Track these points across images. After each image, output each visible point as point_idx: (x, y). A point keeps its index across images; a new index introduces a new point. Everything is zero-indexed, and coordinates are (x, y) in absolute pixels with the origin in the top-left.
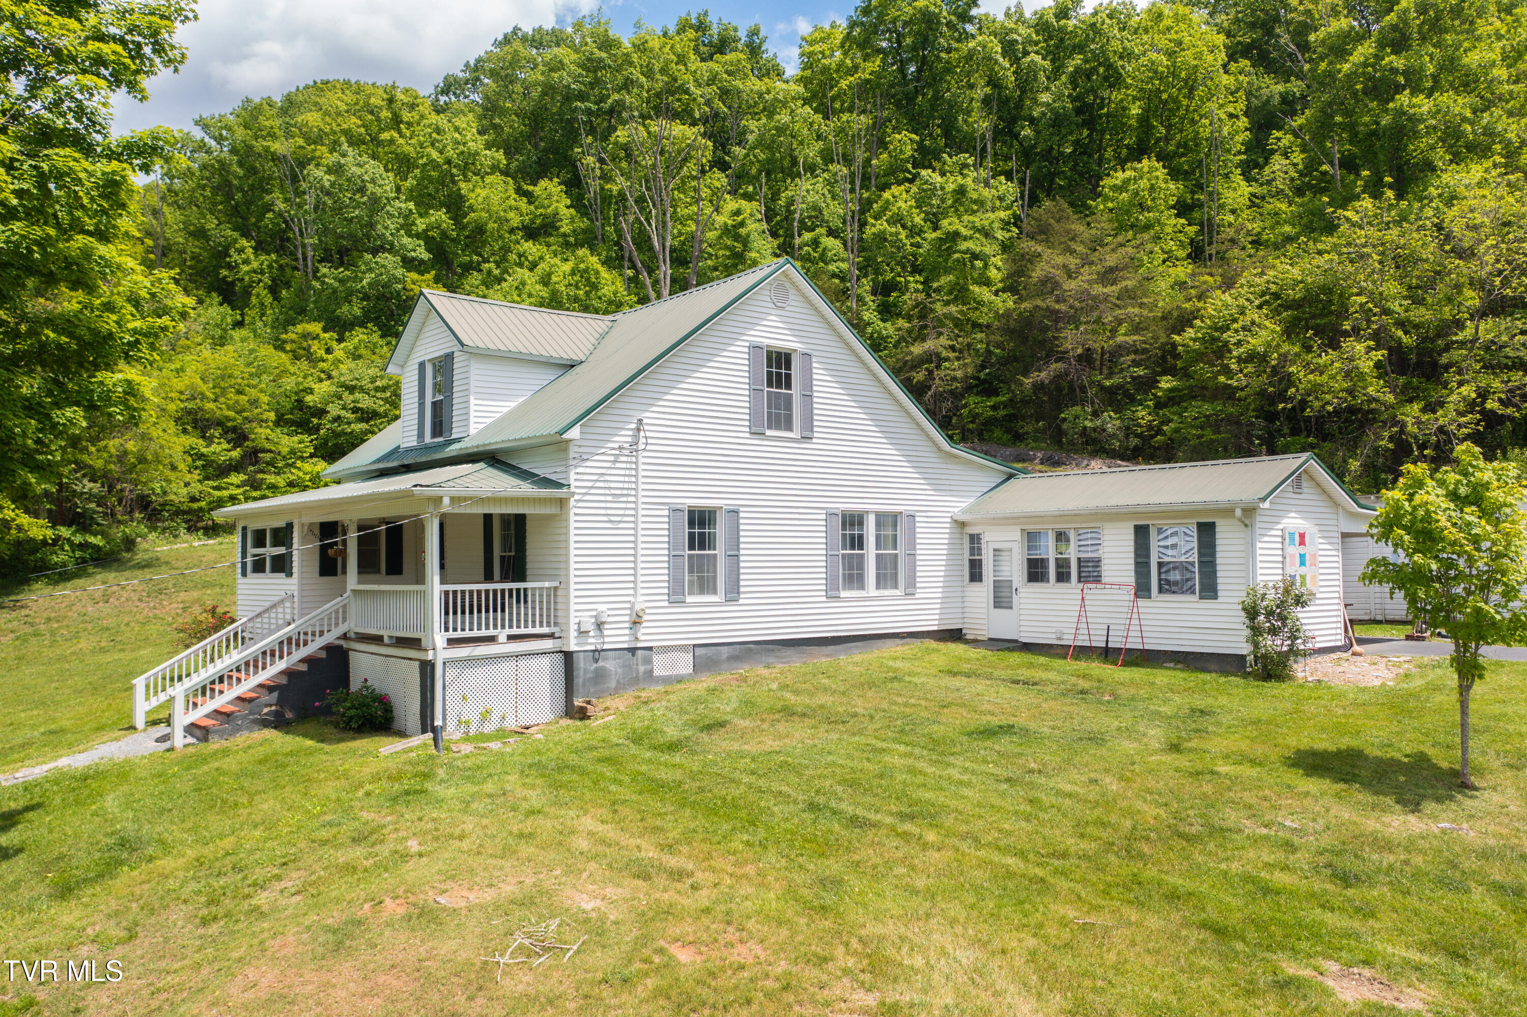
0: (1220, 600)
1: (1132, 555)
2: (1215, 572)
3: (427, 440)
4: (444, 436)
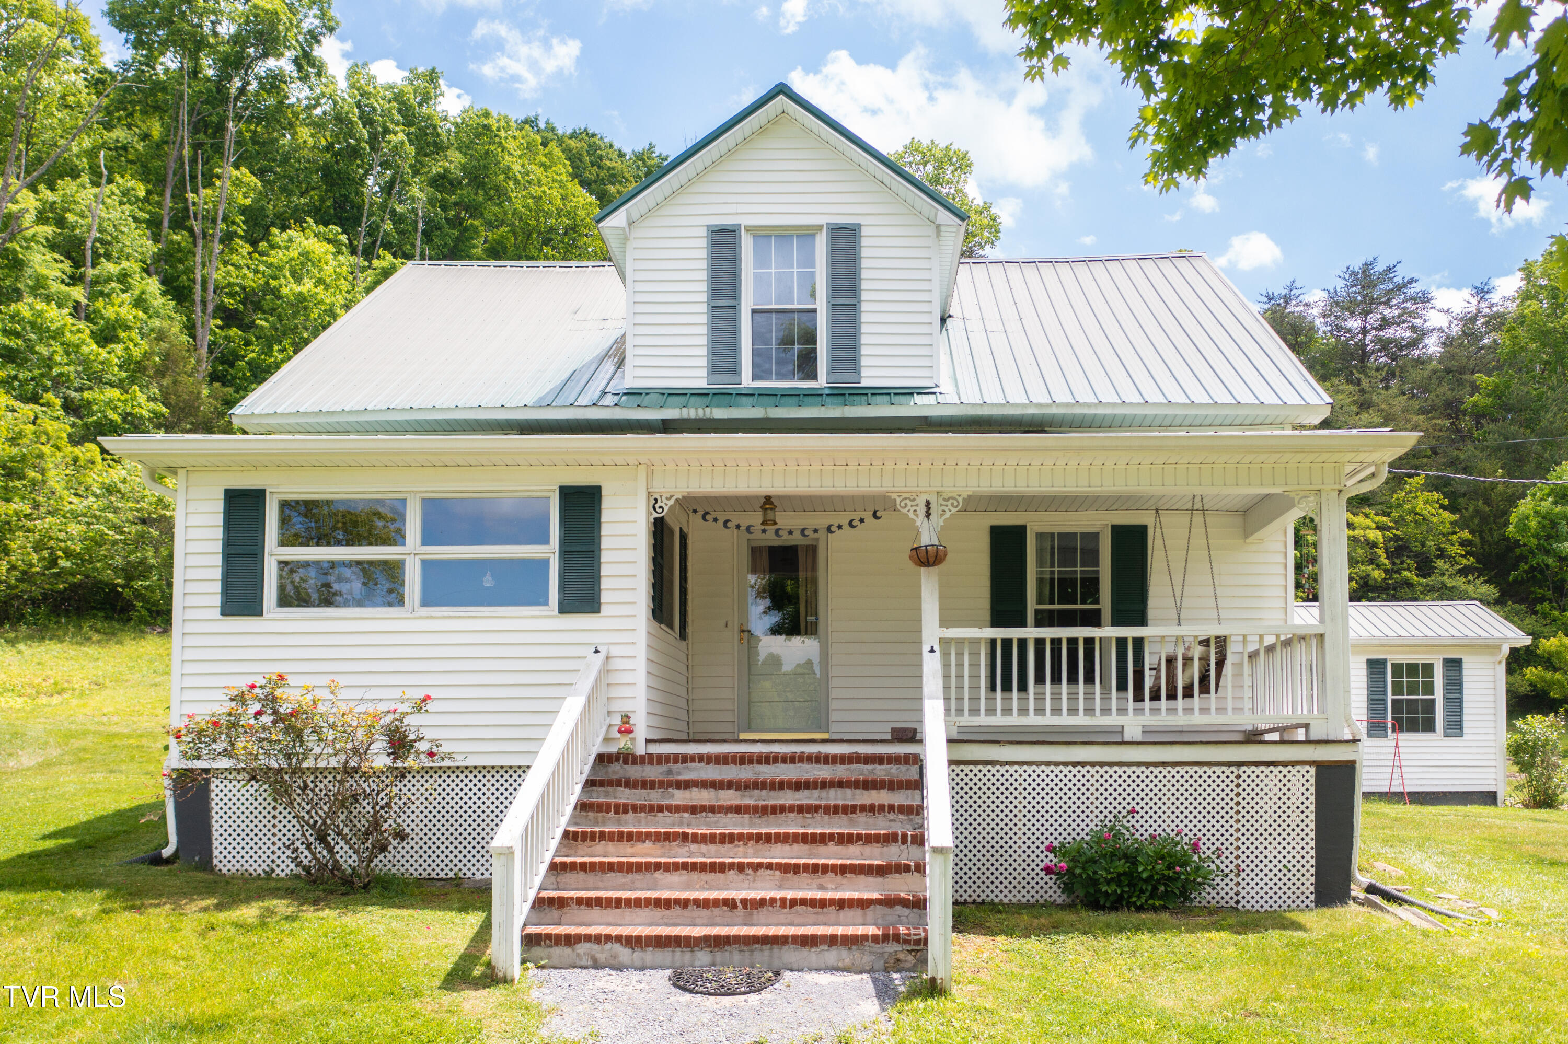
0: (1465, 737)
1: (1365, 692)
2: (1461, 709)
3: (747, 381)
4: (822, 381)
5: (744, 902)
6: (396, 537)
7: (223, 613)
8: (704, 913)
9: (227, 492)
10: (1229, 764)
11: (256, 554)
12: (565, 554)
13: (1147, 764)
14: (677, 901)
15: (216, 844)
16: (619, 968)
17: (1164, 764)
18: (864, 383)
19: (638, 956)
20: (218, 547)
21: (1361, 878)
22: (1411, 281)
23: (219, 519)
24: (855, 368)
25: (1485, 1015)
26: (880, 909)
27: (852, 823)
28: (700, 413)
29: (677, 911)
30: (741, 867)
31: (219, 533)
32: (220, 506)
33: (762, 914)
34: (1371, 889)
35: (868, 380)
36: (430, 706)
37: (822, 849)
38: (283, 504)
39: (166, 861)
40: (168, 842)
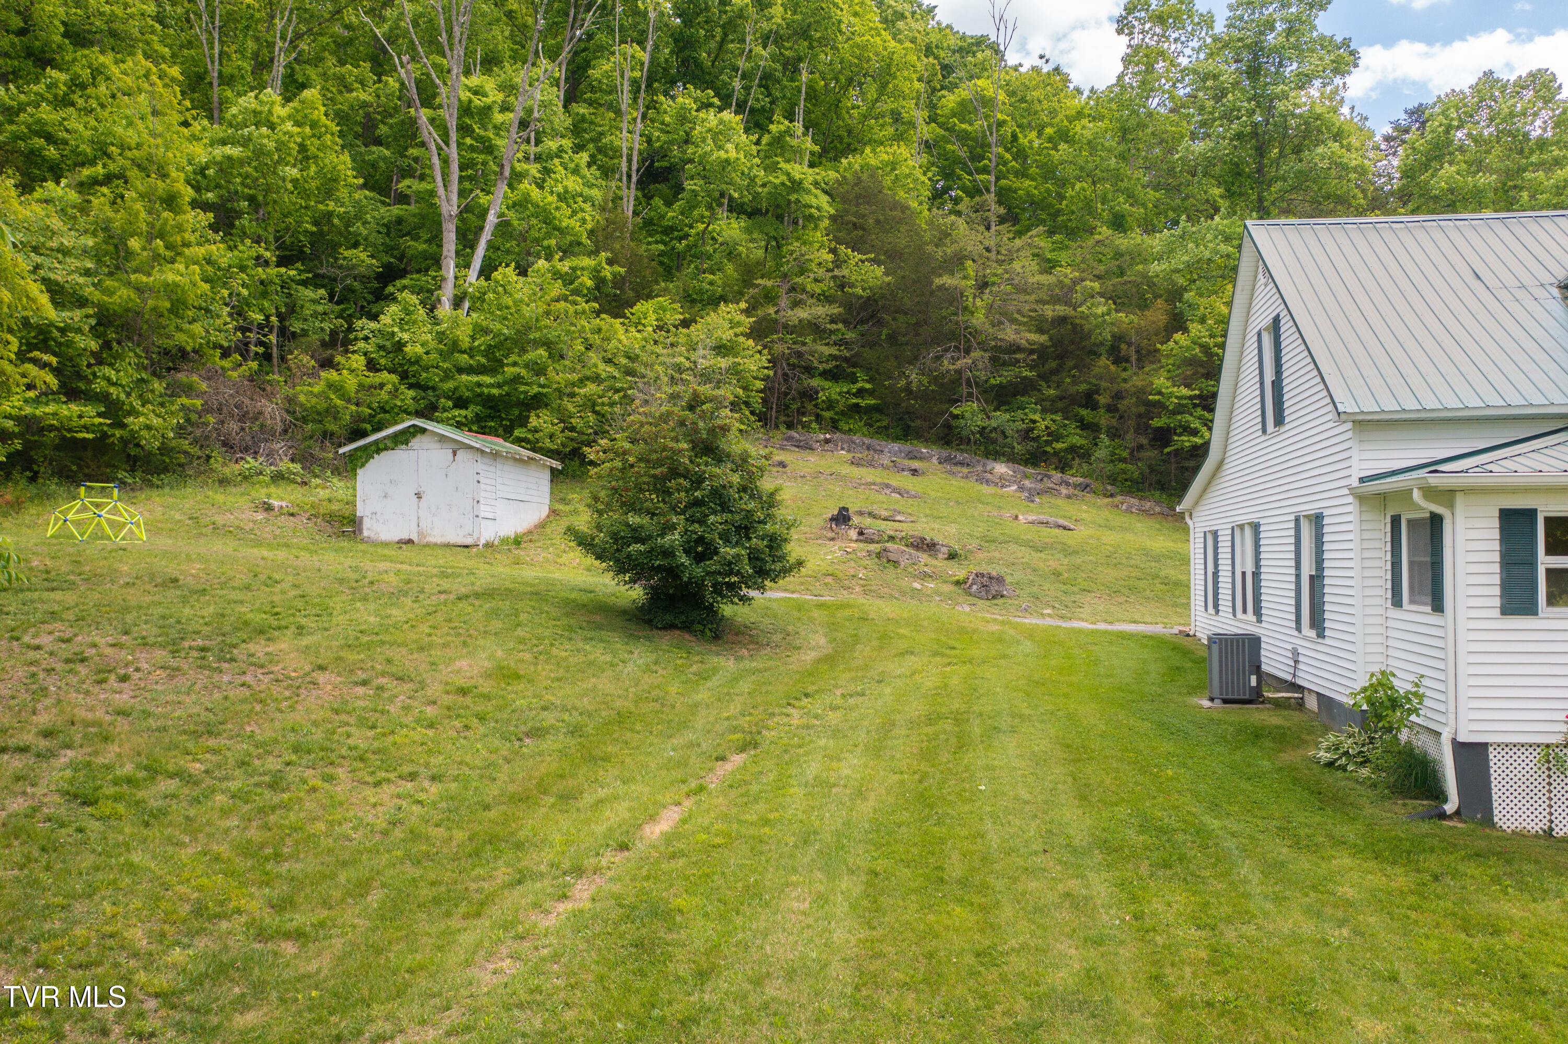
7: (1503, 613)
9: (1502, 511)
11: (1531, 564)
15: (1495, 804)
20: (1496, 557)
23: (1496, 534)
31: (1496, 546)
32: (1496, 523)
38: (1548, 520)
39: (1450, 817)
40: (1446, 800)
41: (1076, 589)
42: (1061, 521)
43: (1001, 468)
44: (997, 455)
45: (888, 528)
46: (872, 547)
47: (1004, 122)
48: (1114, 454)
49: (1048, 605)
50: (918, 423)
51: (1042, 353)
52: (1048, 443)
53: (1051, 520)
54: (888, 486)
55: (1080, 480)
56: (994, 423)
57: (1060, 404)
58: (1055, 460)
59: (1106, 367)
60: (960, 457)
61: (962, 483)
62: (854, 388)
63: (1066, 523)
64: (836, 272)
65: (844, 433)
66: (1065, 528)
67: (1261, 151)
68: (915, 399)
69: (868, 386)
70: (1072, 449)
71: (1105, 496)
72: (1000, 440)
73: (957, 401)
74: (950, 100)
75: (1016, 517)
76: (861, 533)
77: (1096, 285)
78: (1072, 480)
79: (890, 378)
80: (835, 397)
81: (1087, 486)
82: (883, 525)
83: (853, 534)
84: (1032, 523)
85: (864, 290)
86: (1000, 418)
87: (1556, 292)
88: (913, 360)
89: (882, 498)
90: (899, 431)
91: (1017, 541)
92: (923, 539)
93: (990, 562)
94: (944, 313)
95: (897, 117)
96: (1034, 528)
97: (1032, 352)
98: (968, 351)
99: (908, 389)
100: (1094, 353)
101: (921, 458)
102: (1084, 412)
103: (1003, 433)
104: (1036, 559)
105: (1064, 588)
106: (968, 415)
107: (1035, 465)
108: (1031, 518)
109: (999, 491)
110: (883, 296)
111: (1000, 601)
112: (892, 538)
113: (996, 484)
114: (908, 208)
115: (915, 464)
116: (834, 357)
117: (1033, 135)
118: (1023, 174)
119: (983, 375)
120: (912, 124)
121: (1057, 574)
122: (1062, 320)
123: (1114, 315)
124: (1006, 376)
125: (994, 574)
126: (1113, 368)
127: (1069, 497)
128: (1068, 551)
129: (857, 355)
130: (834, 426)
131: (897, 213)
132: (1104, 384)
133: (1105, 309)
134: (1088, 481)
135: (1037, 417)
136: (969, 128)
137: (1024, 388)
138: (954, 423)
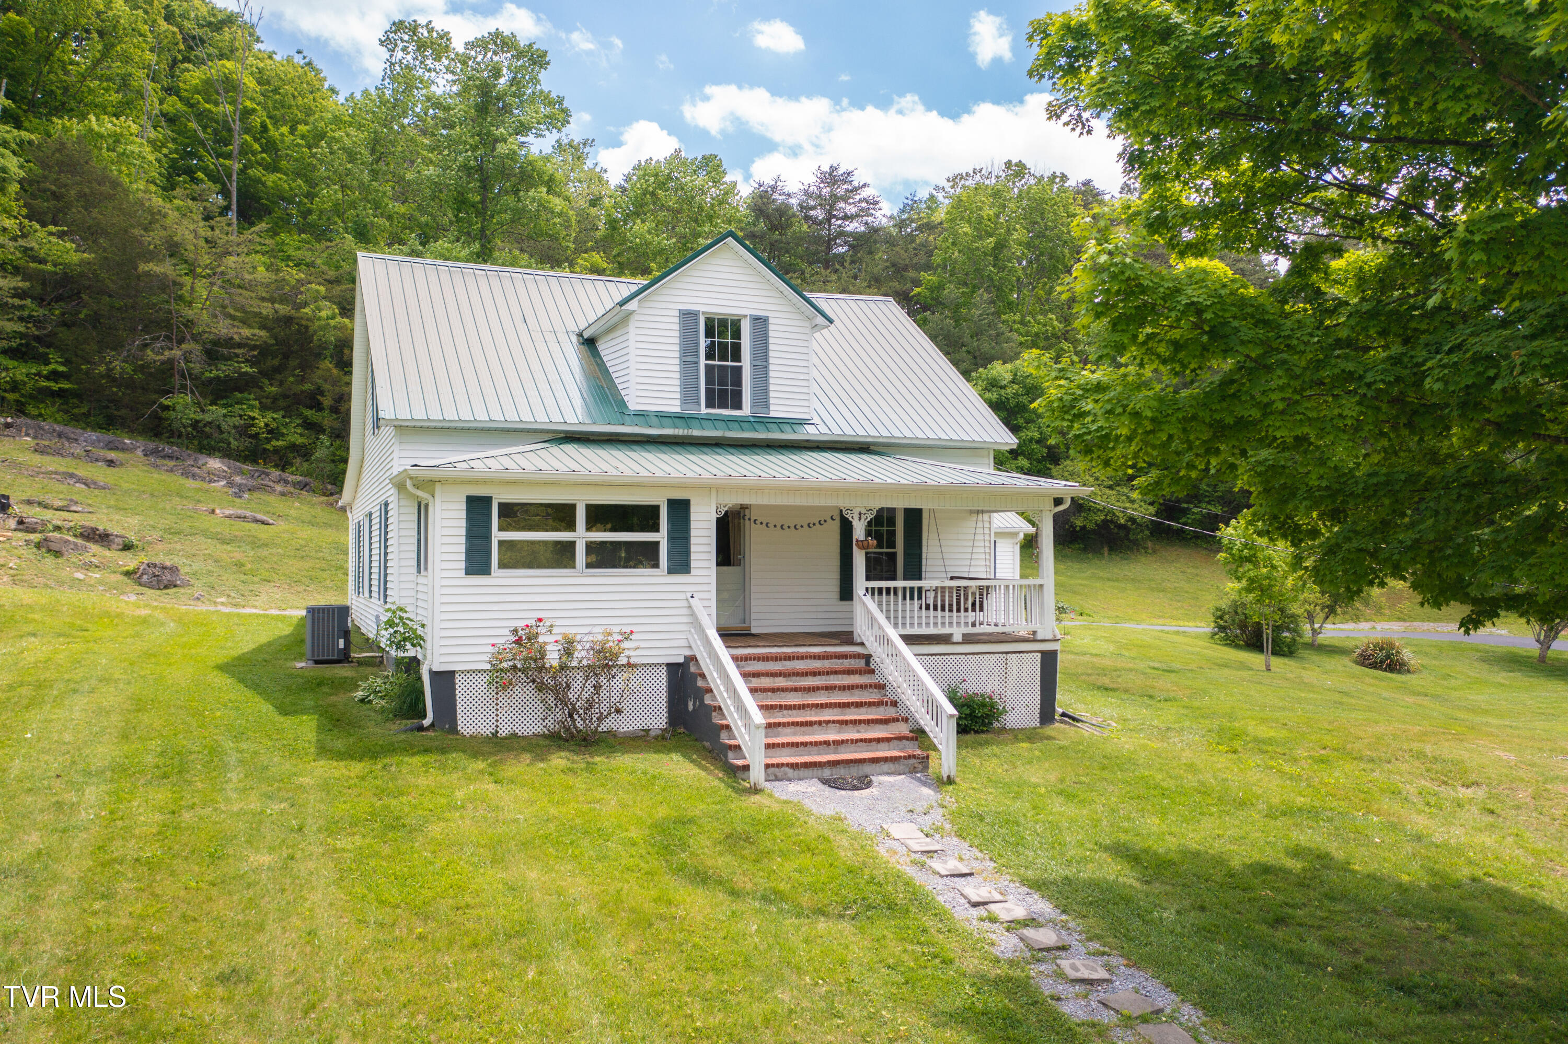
3: (704, 410)
4: (747, 410)
5: (834, 742)
6: (570, 525)
7: (467, 573)
8: (815, 748)
9: (468, 497)
10: (1002, 653)
11: (487, 537)
12: (671, 538)
13: (966, 654)
14: (802, 743)
15: (459, 717)
16: (790, 780)
17: (973, 654)
18: (772, 414)
19: (796, 773)
20: (463, 532)
21: (1059, 710)
22: (865, 185)
23: (463, 515)
24: (767, 405)
25: (1160, 777)
26: (896, 742)
27: (852, 695)
28: (686, 432)
29: (802, 748)
30: (820, 723)
31: (463, 523)
32: (463, 506)
33: (842, 748)
34: (1064, 715)
35: (776, 411)
36: (633, 637)
37: (848, 710)
38: (500, 505)
39: (427, 729)
40: (425, 717)
41: (256, 579)
42: (260, 516)
43: (215, 464)
44: (210, 450)
45: (56, 518)
46: (32, 537)
47: (253, 111)
48: (334, 455)
49: (222, 594)
50: (123, 412)
51: (264, 351)
52: (268, 440)
53: (248, 513)
54: (72, 476)
55: (299, 478)
56: (208, 418)
57: (282, 403)
58: (276, 458)
59: (329, 370)
60: (168, 450)
61: (165, 477)
62: (45, 370)
63: (265, 518)
64: (21, 242)
65: (33, 417)
66: (263, 523)
67: (485, 186)
68: (119, 387)
69: (62, 369)
70: (293, 447)
71: (324, 495)
72: (216, 435)
73: (168, 392)
74: (193, 76)
75: (213, 512)
76: (21, 522)
77: (322, 289)
78: (291, 478)
79: (89, 362)
80: (19, 377)
81: (306, 485)
82: (48, 515)
83: (12, 523)
84: (229, 517)
85: (55, 265)
86: (216, 412)
87: (574, 339)
88: (117, 346)
89: (62, 487)
90: (101, 419)
91: (205, 534)
92: (94, 530)
93: (169, 553)
94: (154, 300)
95: (124, 84)
96: (228, 521)
97: (254, 348)
98: (181, 341)
99: (109, 375)
100: (319, 356)
101: (124, 449)
102: (308, 413)
103: (219, 427)
104: (222, 551)
105: (243, 577)
106: (178, 407)
107: (255, 462)
108: (228, 512)
109: (205, 485)
110: (81, 275)
111: (172, 591)
112: (58, 528)
113: (203, 479)
114: (119, 184)
115: (112, 455)
116: (22, 335)
117: (285, 129)
118: (273, 168)
119: (197, 368)
120: (141, 95)
121: (240, 565)
122: (289, 320)
123: (339, 319)
124: (222, 370)
125: (168, 564)
126: (335, 371)
127: (283, 494)
128: (255, 543)
129: (52, 334)
130: (20, 410)
131: (106, 189)
132: (327, 387)
133: (329, 313)
134: (307, 479)
135: (255, 414)
136: (214, 109)
137: (242, 384)
138: (165, 414)
